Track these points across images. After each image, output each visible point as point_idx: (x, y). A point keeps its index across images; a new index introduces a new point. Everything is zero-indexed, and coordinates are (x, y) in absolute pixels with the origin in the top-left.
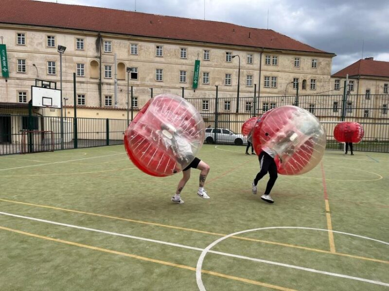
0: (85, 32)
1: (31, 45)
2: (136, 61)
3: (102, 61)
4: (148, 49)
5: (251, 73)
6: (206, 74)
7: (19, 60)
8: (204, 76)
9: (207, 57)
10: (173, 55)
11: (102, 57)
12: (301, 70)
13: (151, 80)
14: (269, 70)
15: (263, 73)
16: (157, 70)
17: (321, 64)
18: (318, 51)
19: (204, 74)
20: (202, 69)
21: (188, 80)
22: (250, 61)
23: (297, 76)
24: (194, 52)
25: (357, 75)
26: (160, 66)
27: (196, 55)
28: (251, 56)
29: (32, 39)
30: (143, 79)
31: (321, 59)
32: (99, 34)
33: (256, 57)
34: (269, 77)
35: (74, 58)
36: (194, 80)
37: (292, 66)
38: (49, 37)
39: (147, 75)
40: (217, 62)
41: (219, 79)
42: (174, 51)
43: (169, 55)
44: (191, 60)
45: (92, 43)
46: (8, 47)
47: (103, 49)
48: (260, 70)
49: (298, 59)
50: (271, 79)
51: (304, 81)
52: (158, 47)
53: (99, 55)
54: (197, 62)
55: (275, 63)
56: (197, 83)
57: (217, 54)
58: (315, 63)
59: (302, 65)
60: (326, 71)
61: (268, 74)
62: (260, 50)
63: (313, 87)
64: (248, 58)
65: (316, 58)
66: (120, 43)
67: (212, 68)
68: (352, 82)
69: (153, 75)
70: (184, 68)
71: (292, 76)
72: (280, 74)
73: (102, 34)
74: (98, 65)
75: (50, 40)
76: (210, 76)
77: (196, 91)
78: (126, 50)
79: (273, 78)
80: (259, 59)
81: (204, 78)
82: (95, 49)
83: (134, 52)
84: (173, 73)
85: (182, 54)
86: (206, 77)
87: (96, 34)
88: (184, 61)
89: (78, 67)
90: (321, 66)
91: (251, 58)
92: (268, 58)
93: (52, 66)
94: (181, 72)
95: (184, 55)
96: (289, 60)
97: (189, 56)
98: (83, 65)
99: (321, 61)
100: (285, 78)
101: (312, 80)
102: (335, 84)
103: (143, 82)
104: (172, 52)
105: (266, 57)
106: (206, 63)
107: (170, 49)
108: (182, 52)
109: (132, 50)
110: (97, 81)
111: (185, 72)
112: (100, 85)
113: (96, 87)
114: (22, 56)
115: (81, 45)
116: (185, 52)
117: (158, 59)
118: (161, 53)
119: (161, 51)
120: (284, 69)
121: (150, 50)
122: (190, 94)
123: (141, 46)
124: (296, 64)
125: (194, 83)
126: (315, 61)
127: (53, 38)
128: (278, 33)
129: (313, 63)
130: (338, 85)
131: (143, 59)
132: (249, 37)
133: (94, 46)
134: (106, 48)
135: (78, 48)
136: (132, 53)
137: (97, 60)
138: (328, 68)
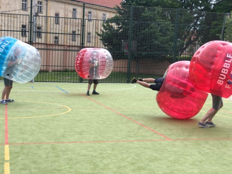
68: (41, 3)
102: (23, 4)
130: (26, 4)
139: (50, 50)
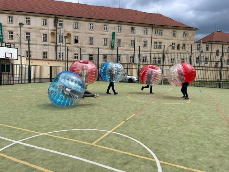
0: (47, 15)
1: (16, 23)
2: (78, 32)
3: (57, 33)
4: (85, 25)
5: (146, 40)
6: (119, 40)
7: (9, 32)
8: (118, 41)
9: (120, 30)
10: (99, 29)
11: (57, 30)
12: (177, 38)
13: (86, 44)
14: (157, 38)
15: (154, 40)
16: (90, 38)
17: (189, 35)
18: (187, 27)
19: (118, 40)
20: (117, 38)
21: (108, 44)
22: (146, 33)
23: (174, 42)
24: (112, 27)
25: (211, 41)
26: (92, 36)
27: (113, 29)
28: (146, 29)
29: (17, 19)
30: (82, 43)
31: (189, 32)
32: (56, 17)
33: (149, 30)
34: (157, 42)
35: (41, 30)
36: (112, 44)
37: (171, 35)
38: (27, 18)
39: (84, 41)
40: (126, 33)
41: (127, 43)
42: (100, 27)
43: (97, 29)
44: (110, 32)
45: (51, 22)
46: (3, 24)
47: (58, 25)
48: (152, 38)
49: (175, 32)
50: (158, 43)
51: (179, 45)
52: (90, 24)
53: (56, 29)
54: (114, 33)
55: (161, 34)
56: (113, 46)
57: (126, 28)
58: (185, 34)
59: (177, 35)
60: (192, 39)
61: (156, 40)
62: (152, 26)
63: (184, 48)
64: (145, 31)
65: (186, 31)
66: (68, 22)
67: (123, 37)
68: (208, 46)
69: (87, 41)
70: (106, 37)
71: (171, 42)
72: (164, 41)
73: (57, 17)
74: (55, 35)
75: (27, 20)
76: (122, 41)
77: (113, 50)
78: (72, 26)
79: (159, 43)
80: (151, 31)
81: (118, 43)
82: (53, 25)
83: (76, 27)
84: (99, 40)
85: (105, 29)
86: (119, 42)
87: (54, 16)
88: (106, 33)
89: (43, 36)
90: (189, 36)
91: (146, 31)
92: (157, 31)
93: (28, 36)
94: (104, 39)
95: (106, 29)
96: (169, 32)
97: (109, 30)
98: (46, 35)
99: (189, 33)
100: (167, 43)
101: (183, 44)
102: (198, 47)
103: (82, 45)
104: (99, 27)
105: (156, 30)
106: (119, 34)
107: (98, 25)
108: (105, 27)
109: (75, 26)
110: (55, 44)
111: (106, 39)
112: (56, 46)
113: (54, 47)
114: (11, 29)
115: (45, 23)
116: (107, 27)
117: (91, 31)
118: (92, 27)
119: (92, 26)
120: (166, 38)
121: (86, 26)
122: (109, 52)
123: (80, 24)
124: (174, 35)
125: (112, 46)
126: (185, 33)
127: (29, 19)
128: (164, 16)
129: (184, 34)
131: (81, 31)
132: (146, 18)
133: (53, 24)
134: (60, 24)
135: (44, 24)
136: (75, 27)
137: (55, 32)
138: (193, 37)
139: (207, 70)
